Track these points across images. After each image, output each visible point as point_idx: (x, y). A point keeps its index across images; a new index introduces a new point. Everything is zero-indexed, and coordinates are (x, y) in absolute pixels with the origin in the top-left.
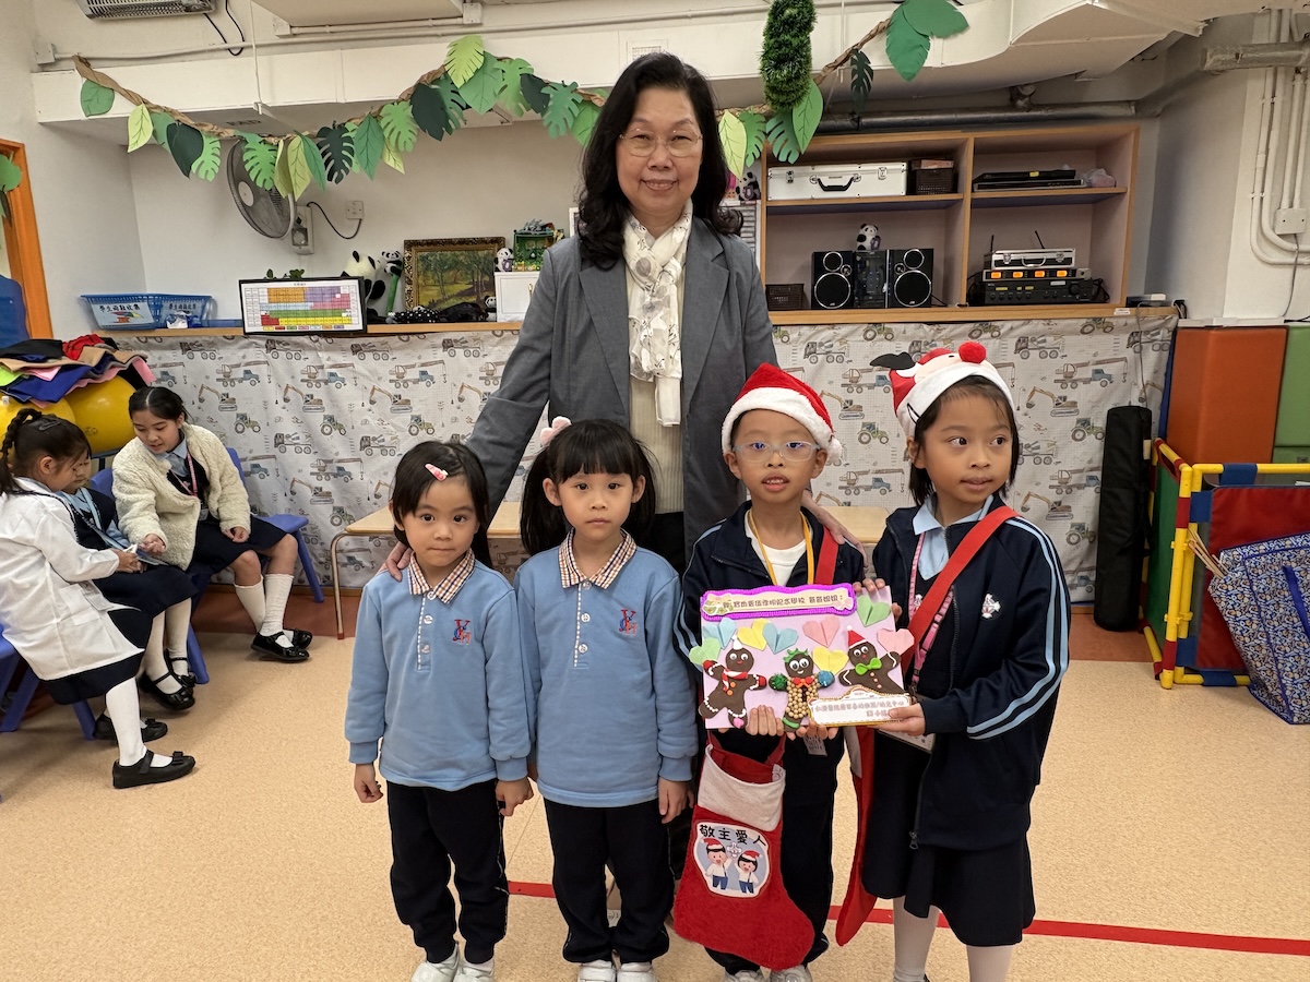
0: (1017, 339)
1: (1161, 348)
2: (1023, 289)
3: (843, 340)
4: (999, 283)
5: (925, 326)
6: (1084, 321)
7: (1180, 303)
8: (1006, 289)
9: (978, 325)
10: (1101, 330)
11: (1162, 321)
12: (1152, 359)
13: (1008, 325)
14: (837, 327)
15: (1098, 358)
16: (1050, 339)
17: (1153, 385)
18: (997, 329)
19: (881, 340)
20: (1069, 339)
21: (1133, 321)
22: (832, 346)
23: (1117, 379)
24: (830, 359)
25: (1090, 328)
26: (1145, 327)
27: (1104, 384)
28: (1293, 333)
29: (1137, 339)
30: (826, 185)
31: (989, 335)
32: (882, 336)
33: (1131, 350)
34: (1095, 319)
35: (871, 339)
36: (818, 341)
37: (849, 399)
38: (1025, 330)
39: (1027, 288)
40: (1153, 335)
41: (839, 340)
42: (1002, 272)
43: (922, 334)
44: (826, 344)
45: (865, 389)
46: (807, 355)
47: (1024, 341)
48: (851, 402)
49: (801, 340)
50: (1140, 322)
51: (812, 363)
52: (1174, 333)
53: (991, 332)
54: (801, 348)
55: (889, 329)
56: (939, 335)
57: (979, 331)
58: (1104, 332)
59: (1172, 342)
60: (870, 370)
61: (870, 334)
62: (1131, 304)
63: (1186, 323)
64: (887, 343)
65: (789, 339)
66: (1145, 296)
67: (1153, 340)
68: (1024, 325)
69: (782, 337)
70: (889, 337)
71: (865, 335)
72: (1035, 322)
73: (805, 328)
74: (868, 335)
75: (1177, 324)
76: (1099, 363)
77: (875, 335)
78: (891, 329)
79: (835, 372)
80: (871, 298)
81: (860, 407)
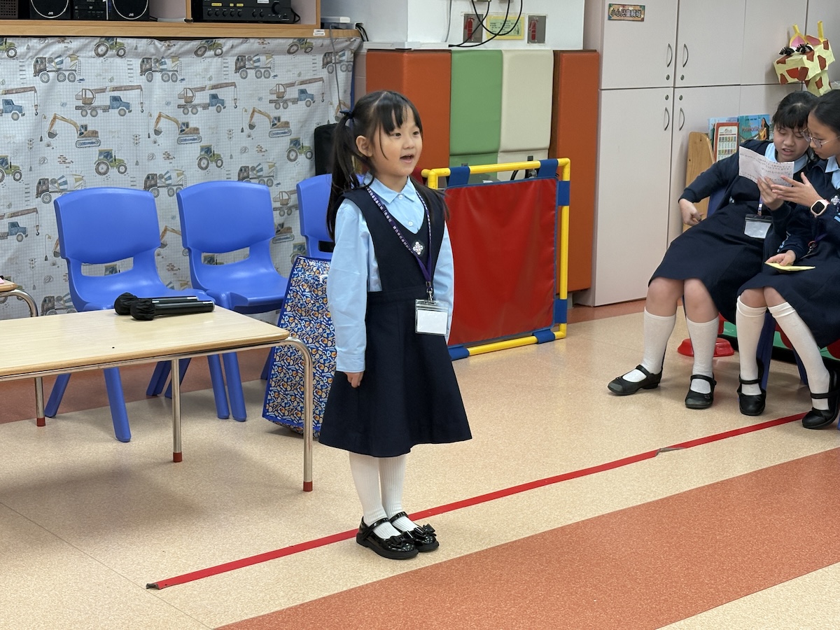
0: (236, 58)
1: (347, 70)
2: (235, 6)
5: (156, 42)
6: (291, 41)
7: (358, 26)
8: (220, 5)
9: (204, 42)
10: (303, 50)
11: (349, 43)
12: (343, 77)
13: (229, 43)
14: (68, 40)
15: (302, 78)
16: (263, 58)
17: (344, 104)
18: (220, 46)
19: (112, 56)
20: (278, 59)
21: (327, 42)
22: (62, 62)
23: (318, 99)
24: (61, 78)
25: (295, 48)
26: (338, 47)
27: (308, 103)
28: (455, 56)
29: (329, 59)
31: (212, 53)
32: (114, 52)
33: (325, 70)
34: (299, 39)
35: (102, 56)
36: (47, 56)
37: (84, 123)
38: (243, 48)
39: (238, 5)
40: (340, 56)
41: (70, 56)
43: (152, 50)
44: (56, 61)
45: (100, 112)
46: (37, 73)
47: (242, 60)
48: (85, 127)
49: (31, 54)
50: (332, 43)
51: (43, 81)
52: (356, 54)
53: (215, 50)
54: (29, 65)
55: (121, 44)
56: (169, 52)
57: (203, 49)
58: (305, 52)
59: (354, 62)
60: (103, 90)
61: (102, 49)
62: (323, 26)
63: (366, 46)
64: (118, 60)
65: (16, 53)
66: (333, 19)
67: (341, 61)
68: (242, 43)
69: (8, 51)
70: (121, 52)
71: (96, 50)
72: (252, 40)
73: (35, 40)
74: (99, 50)
75: (360, 47)
76: (302, 83)
77: (107, 51)
78: (123, 44)
79: (67, 93)
80: (91, 8)
81: (96, 132)
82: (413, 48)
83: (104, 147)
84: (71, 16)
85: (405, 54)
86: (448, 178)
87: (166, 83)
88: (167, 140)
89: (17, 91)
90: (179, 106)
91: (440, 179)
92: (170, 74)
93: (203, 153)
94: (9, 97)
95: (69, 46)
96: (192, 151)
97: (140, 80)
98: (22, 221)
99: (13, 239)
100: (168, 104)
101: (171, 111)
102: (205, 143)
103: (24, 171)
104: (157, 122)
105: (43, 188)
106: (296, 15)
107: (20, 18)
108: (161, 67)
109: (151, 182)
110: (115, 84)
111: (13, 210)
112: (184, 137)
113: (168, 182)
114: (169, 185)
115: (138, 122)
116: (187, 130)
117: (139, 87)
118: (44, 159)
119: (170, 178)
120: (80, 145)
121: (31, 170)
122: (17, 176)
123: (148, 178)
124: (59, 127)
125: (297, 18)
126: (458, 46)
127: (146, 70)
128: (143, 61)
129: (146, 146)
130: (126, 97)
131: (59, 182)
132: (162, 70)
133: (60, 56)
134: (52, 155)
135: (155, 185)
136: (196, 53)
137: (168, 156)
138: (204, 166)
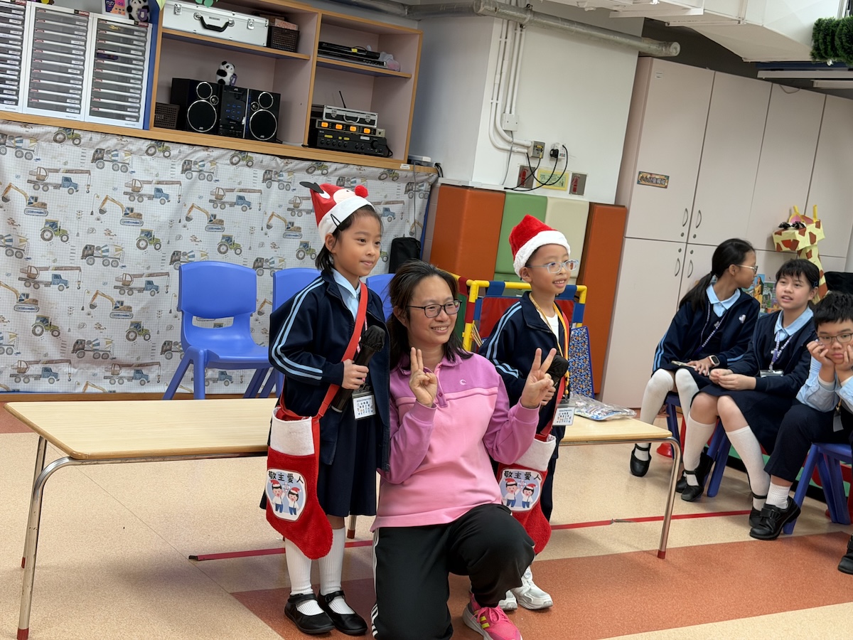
0: (338, 178)
1: (424, 197)
2: (343, 139)
3: (213, 162)
4: (327, 132)
5: (278, 159)
6: (382, 170)
7: (437, 165)
8: (331, 137)
9: (314, 163)
10: (391, 178)
11: (427, 177)
12: (420, 202)
13: (334, 166)
14: (211, 150)
15: (388, 199)
16: (359, 181)
17: (418, 223)
18: (326, 168)
19: (242, 166)
20: (372, 183)
21: (410, 174)
22: (204, 165)
23: (398, 216)
24: (202, 177)
25: (385, 176)
26: (419, 179)
27: (390, 219)
28: (508, 197)
29: (410, 188)
30: (206, 23)
31: (320, 172)
32: (245, 162)
33: (407, 195)
34: (389, 170)
35: (235, 164)
36: (193, 159)
37: (214, 213)
38: (344, 171)
39: (345, 139)
40: (420, 186)
41: (210, 162)
42: (329, 123)
43: (274, 164)
44: (200, 164)
45: (227, 206)
46: (184, 171)
47: (342, 180)
48: (214, 216)
49: (181, 157)
50: (414, 175)
51: (187, 178)
52: (432, 186)
53: (322, 170)
54: (179, 164)
55: (250, 157)
56: (287, 167)
57: (313, 169)
58: (393, 180)
59: (431, 192)
60: (232, 190)
61: (235, 160)
62: (409, 162)
63: (441, 181)
64: (247, 169)
65: (170, 154)
66: (418, 158)
67: (420, 190)
68: (344, 167)
69: (164, 152)
70: (250, 164)
71: (231, 159)
72: (352, 166)
73: (186, 147)
74: (234, 160)
75: (436, 181)
76: (387, 203)
77: (239, 161)
78: (252, 158)
79: (204, 189)
80: (232, 128)
81: (222, 221)
82: (476, 186)
83: (226, 233)
84: (215, 132)
85: (468, 191)
86: (487, 288)
87: (281, 191)
88: (275, 234)
89: (167, 183)
90: (289, 209)
91: (481, 288)
92: (285, 184)
93: (302, 247)
94: (160, 186)
95: (211, 154)
96: (294, 244)
97: (261, 186)
98: (156, 281)
99: (147, 293)
100: (280, 206)
101: (282, 212)
102: (304, 239)
103: (164, 243)
104: (270, 219)
105: (175, 258)
106: (389, 151)
107: (177, 129)
108: (279, 178)
109: (259, 264)
110: (242, 187)
111: (150, 271)
112: (289, 233)
113: (271, 266)
114: (272, 268)
115: (254, 217)
116: (291, 228)
117: (260, 191)
118: (180, 236)
119: (273, 262)
120: (209, 229)
121: (168, 243)
122: (158, 246)
123: (257, 260)
124: (194, 213)
125: (390, 154)
126: (512, 189)
127: (267, 179)
128: (266, 172)
129: (259, 236)
130: (248, 196)
131: (189, 255)
132: (279, 181)
133: (203, 161)
134: (186, 234)
135: (262, 267)
136: (307, 171)
137: (274, 246)
138: (300, 257)
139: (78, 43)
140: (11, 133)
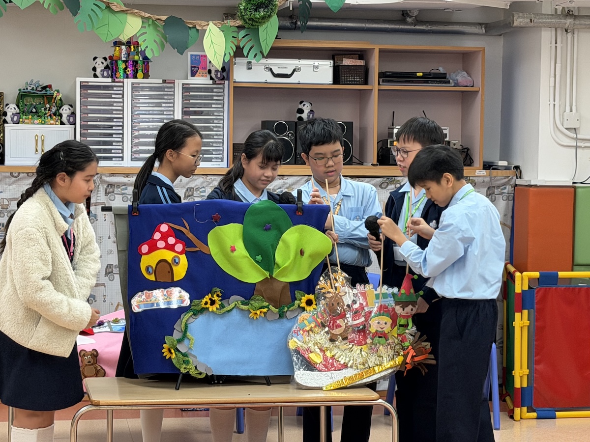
3: (289, 188)
7: (517, 168)
11: (507, 180)
12: (504, 204)
14: (286, 178)
18: (399, 182)
21: (488, 179)
26: (498, 183)
29: (492, 192)
30: (276, 72)
31: (393, 186)
40: (502, 189)
50: (492, 180)
53: (395, 184)
57: (386, 184)
59: (514, 194)
62: (485, 168)
66: (495, 162)
67: (503, 193)
82: (539, 184)
85: (531, 189)
86: (538, 279)
91: (531, 280)
95: (286, 181)
126: (582, 183)
133: (280, 188)
136: (380, 186)
139: (168, 105)
140: (117, 183)
